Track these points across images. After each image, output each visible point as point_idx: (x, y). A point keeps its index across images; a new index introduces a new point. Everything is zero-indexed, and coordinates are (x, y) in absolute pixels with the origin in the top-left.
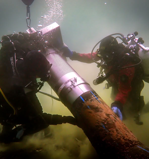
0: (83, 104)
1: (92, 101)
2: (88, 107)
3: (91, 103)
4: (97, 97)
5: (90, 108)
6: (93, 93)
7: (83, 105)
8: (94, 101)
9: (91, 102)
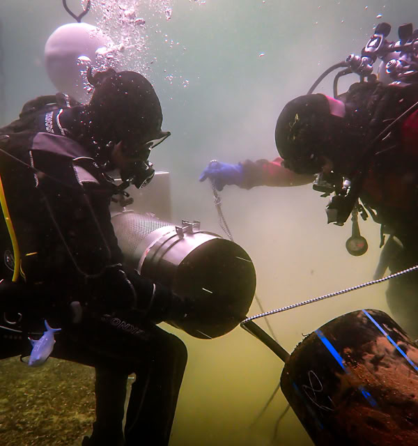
0: (338, 375)
1: (381, 368)
2: (367, 395)
3: (377, 377)
4: (400, 343)
5: (373, 402)
6: (378, 325)
7: (338, 380)
8: (388, 367)
9: (376, 369)
